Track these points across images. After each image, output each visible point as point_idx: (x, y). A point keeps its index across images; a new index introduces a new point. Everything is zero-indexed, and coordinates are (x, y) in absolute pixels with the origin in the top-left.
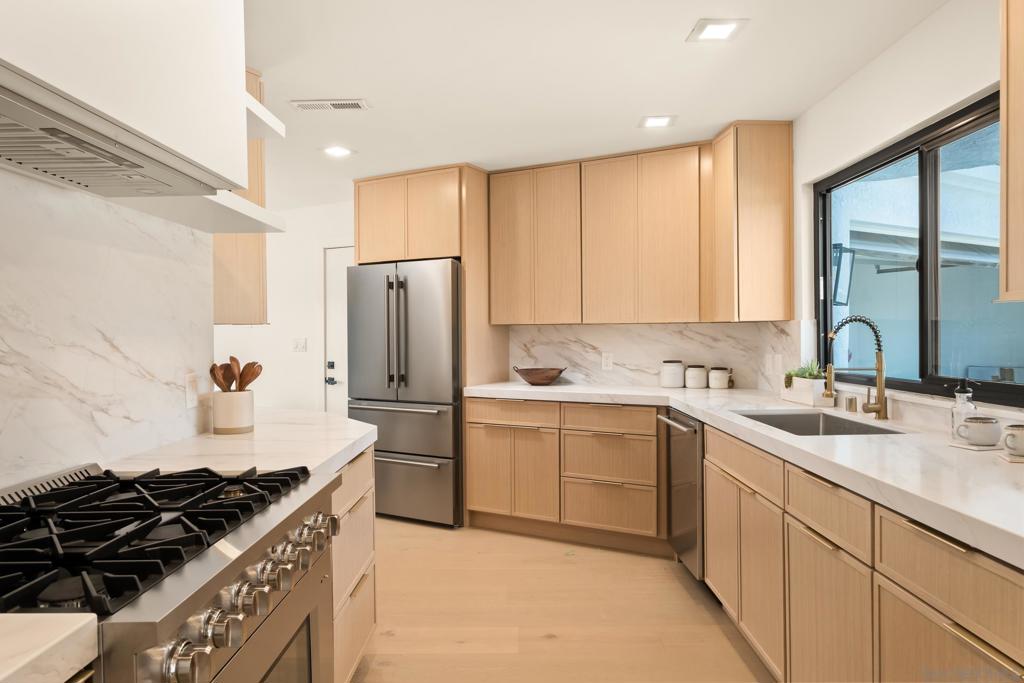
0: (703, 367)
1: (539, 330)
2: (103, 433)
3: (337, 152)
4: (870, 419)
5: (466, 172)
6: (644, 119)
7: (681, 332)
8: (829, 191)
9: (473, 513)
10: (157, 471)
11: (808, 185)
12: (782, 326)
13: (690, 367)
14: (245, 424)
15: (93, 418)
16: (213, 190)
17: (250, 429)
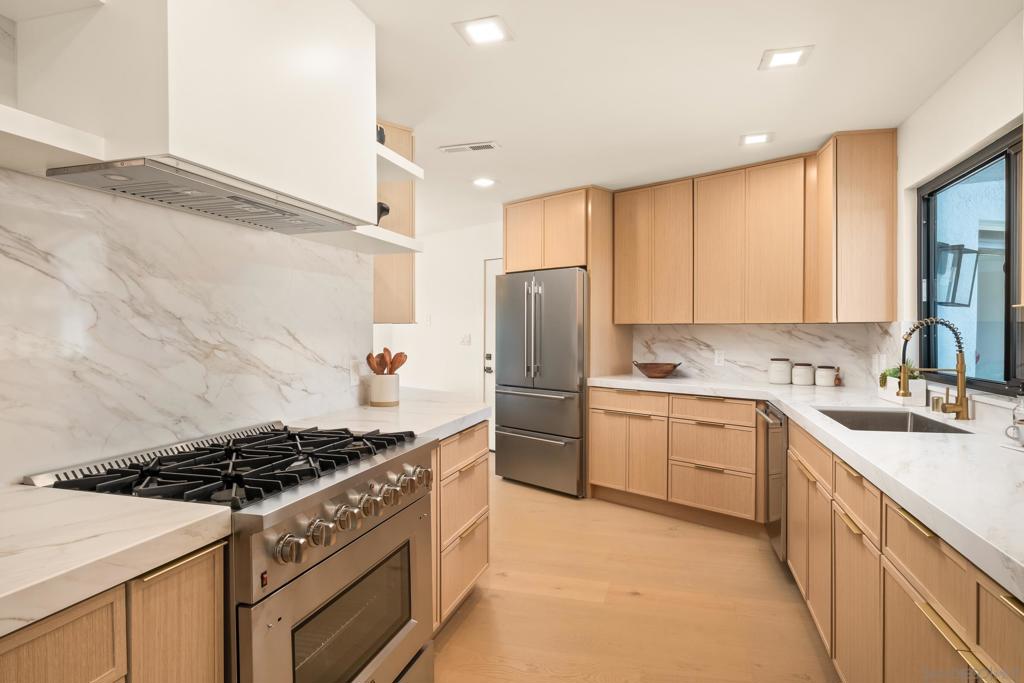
0: (810, 365)
1: (659, 329)
2: (287, 400)
3: (484, 182)
4: (949, 419)
5: (591, 193)
6: (742, 137)
7: (789, 332)
8: (932, 194)
9: (594, 487)
10: (316, 428)
11: (911, 189)
12: (886, 326)
13: (796, 365)
14: (392, 399)
15: (280, 389)
16: (353, 226)
17: (397, 404)
